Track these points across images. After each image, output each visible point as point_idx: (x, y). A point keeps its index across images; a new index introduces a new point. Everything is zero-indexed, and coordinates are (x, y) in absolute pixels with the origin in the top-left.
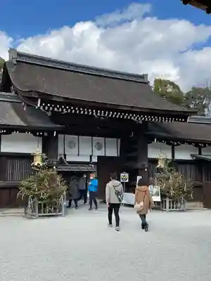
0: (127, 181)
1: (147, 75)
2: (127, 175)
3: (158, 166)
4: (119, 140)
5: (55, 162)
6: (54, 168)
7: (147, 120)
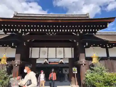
0: (77, 72)
1: (88, 13)
2: (76, 69)
3: (93, 62)
4: (73, 49)
5: (16, 62)
6: (16, 65)
7: (81, 32)
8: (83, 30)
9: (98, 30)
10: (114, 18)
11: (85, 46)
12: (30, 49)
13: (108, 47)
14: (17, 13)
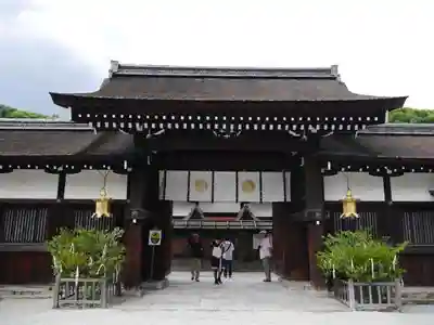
1: (336, 66)
4: (288, 175)
5: (134, 213)
6: (135, 221)
7: (314, 131)
8: (318, 127)
9: (360, 127)
10: (405, 98)
11: (323, 171)
12: (162, 173)
13: (389, 172)
14: (120, 67)
